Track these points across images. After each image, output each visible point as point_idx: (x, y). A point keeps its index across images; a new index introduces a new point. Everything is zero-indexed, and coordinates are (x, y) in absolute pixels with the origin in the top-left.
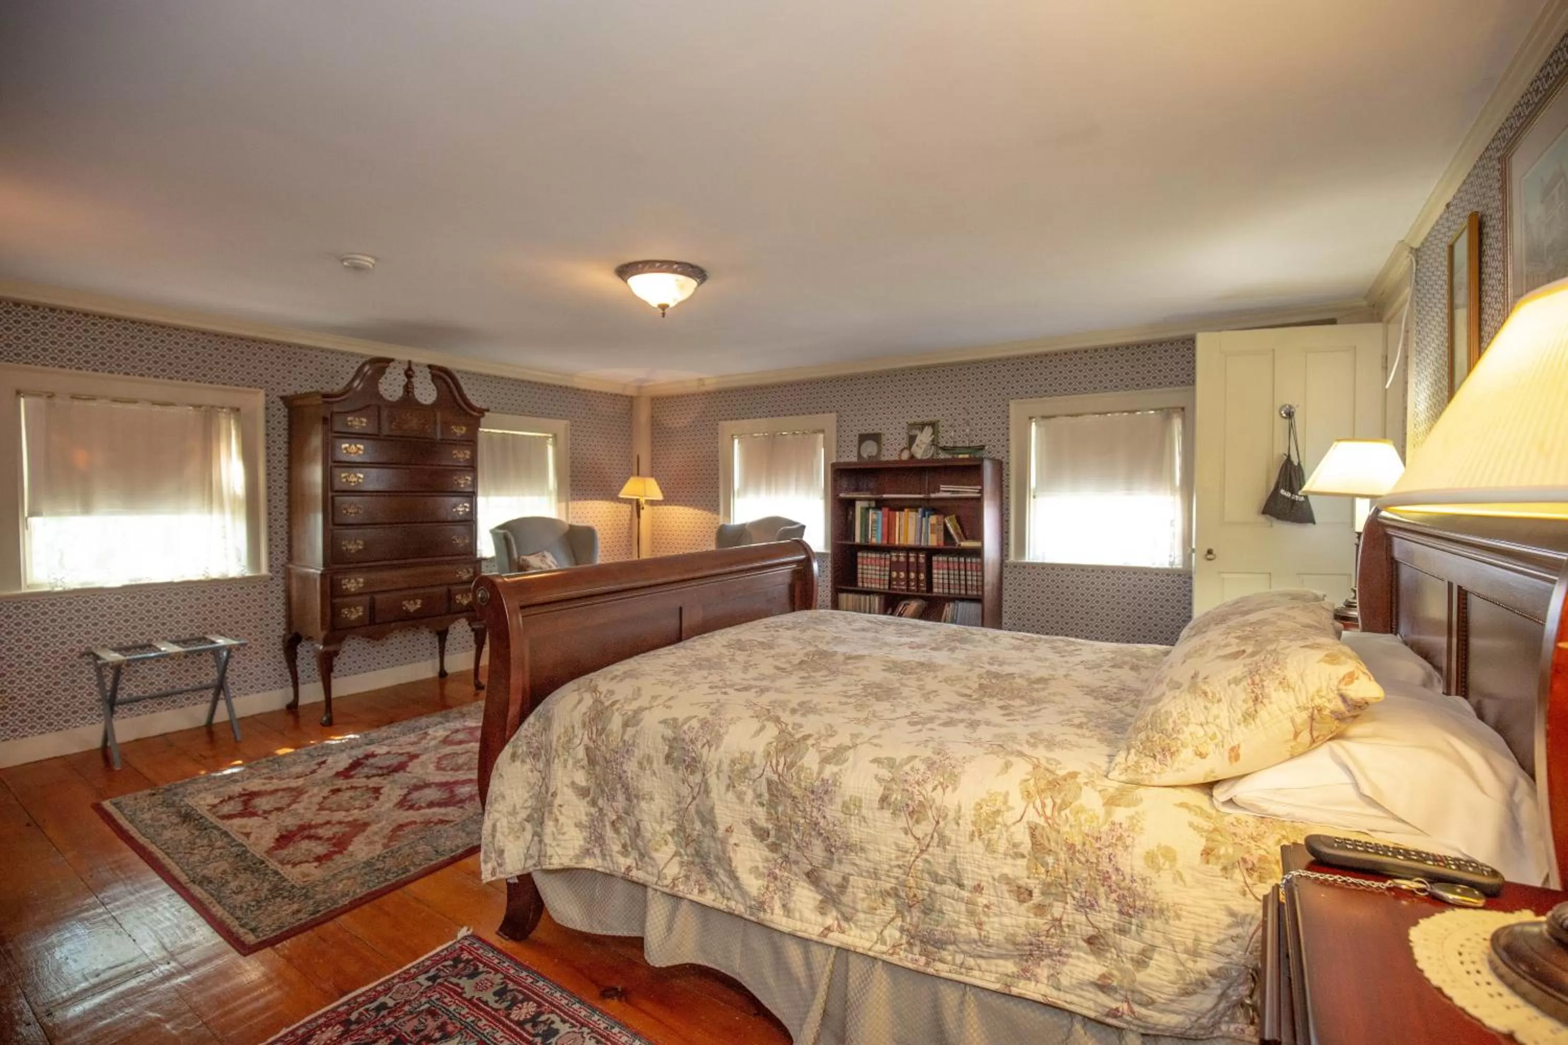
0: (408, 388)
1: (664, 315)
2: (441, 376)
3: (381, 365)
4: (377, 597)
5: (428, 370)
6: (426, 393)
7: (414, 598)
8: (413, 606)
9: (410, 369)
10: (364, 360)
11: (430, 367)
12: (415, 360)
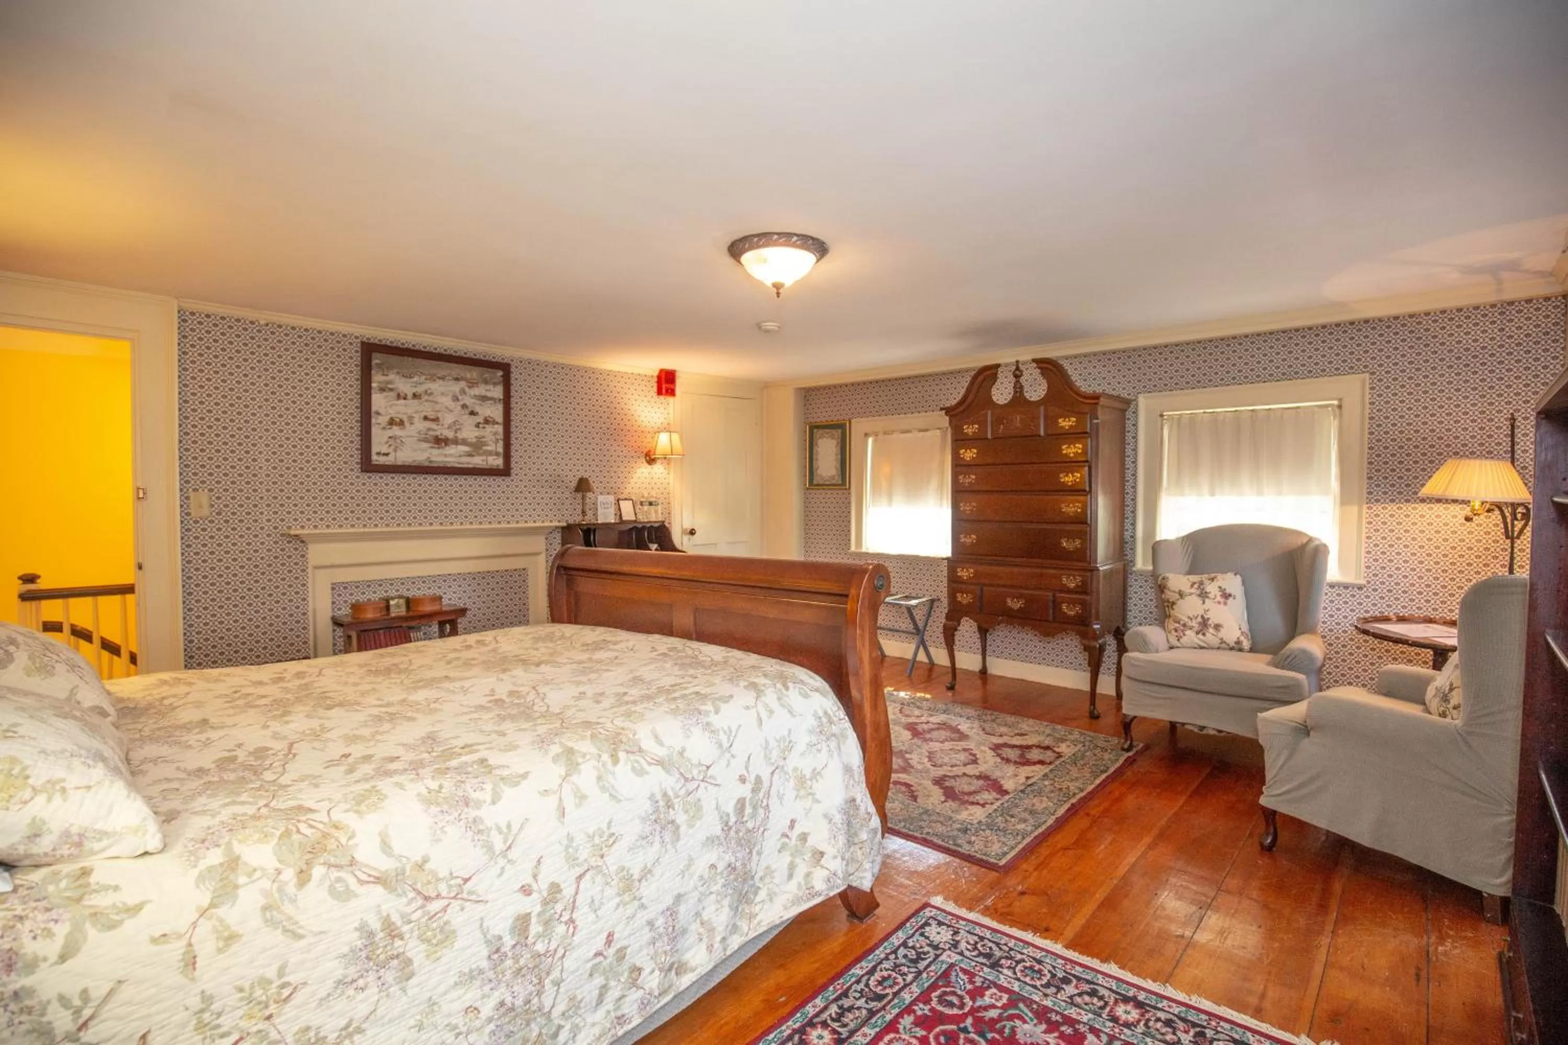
0: (1019, 389)
1: (778, 294)
2: (1048, 367)
3: (988, 375)
4: (985, 588)
5: (1035, 365)
6: (1036, 389)
7: (1020, 597)
8: (1015, 604)
9: (1018, 369)
10: (973, 373)
11: (1034, 361)
12: (1021, 359)
